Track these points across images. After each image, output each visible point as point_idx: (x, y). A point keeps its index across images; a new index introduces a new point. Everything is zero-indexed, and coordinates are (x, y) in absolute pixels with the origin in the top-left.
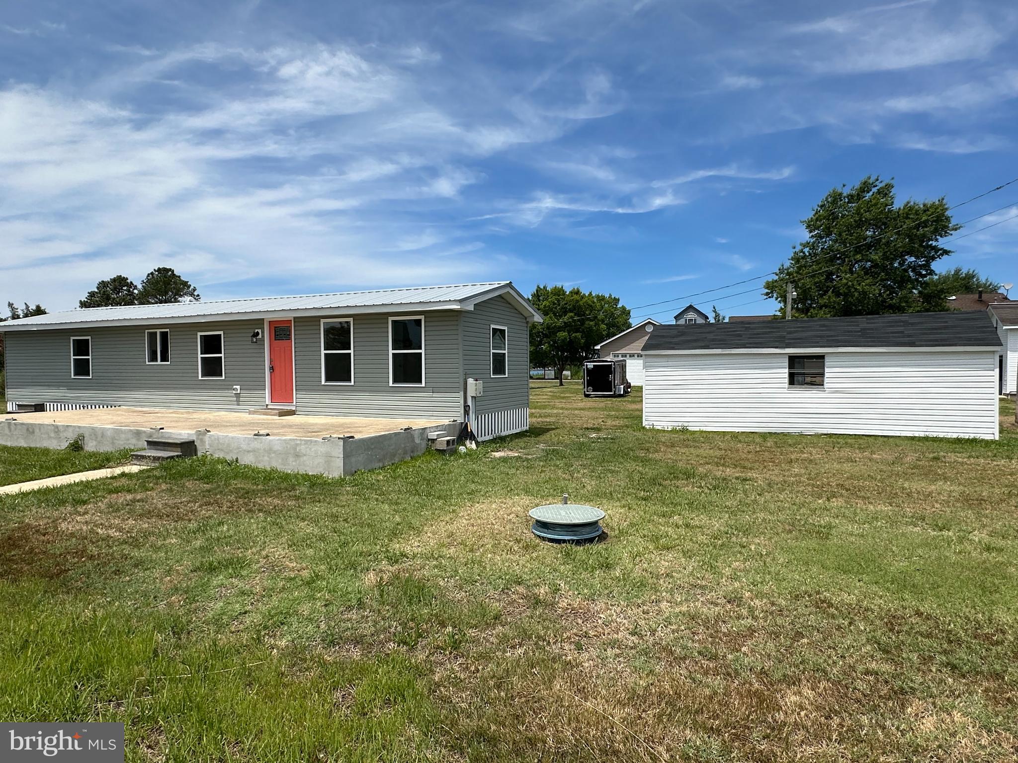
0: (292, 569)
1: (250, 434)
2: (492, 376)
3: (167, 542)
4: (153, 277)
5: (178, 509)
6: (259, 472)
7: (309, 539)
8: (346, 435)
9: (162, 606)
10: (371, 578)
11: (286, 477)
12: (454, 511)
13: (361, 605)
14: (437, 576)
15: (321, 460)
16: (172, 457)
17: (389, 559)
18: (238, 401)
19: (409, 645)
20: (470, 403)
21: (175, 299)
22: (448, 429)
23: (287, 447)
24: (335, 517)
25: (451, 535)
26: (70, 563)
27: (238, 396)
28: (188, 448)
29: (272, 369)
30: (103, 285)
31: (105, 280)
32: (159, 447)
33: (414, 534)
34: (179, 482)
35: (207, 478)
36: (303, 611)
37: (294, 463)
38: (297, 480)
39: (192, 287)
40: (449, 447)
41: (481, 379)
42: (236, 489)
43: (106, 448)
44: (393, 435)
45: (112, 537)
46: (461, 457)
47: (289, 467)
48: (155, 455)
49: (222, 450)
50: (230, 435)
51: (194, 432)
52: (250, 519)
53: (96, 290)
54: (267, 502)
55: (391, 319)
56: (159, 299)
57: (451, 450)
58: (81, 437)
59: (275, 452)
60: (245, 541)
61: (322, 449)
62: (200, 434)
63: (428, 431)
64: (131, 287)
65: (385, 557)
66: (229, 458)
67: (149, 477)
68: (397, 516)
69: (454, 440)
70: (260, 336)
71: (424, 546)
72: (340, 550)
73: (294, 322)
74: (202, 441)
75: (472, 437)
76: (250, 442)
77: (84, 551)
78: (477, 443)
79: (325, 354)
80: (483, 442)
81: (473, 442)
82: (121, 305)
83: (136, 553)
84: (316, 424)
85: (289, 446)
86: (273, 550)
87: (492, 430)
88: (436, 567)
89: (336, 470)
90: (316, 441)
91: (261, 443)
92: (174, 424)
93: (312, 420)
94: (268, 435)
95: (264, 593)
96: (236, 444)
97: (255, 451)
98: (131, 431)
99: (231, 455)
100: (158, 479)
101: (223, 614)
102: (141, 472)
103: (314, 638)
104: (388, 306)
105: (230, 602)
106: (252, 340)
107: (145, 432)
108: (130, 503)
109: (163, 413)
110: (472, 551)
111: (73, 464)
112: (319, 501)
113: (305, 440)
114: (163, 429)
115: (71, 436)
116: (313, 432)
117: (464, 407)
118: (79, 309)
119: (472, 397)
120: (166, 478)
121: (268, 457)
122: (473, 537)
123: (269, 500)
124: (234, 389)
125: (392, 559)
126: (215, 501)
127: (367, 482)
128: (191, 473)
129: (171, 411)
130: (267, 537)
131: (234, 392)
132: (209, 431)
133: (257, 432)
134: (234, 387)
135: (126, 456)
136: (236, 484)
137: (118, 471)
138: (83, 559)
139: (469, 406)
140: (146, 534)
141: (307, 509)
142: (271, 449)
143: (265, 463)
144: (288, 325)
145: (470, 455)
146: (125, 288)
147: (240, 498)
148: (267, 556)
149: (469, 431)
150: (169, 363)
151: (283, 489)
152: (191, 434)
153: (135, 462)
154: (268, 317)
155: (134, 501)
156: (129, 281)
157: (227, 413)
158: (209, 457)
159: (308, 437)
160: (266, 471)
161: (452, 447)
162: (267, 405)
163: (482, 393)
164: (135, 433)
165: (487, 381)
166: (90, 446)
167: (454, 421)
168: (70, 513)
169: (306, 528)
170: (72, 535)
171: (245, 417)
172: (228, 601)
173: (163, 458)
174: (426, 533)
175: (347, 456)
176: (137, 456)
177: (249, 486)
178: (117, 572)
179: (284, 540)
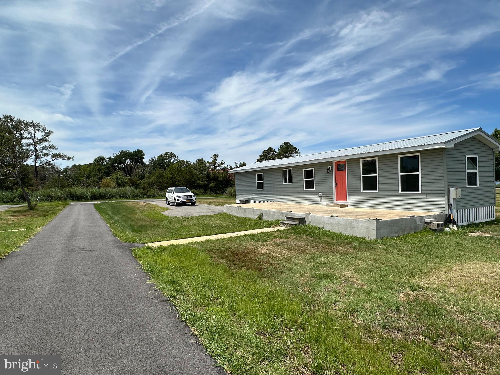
0: (358, 284)
1: (329, 216)
2: (467, 187)
3: (299, 262)
4: (282, 146)
5: (301, 248)
6: (334, 234)
7: (364, 270)
8: (378, 218)
9: (301, 290)
10: (401, 297)
11: (346, 238)
12: (449, 266)
13: (398, 310)
14: (444, 303)
15: (365, 231)
16: (296, 224)
17: (411, 288)
18: (321, 200)
19: (432, 340)
20: (452, 202)
21: (291, 155)
22: (438, 217)
23: (347, 223)
24: (376, 261)
25: (450, 280)
26: (265, 265)
27: (321, 197)
28: (302, 221)
29: (336, 185)
30: (265, 152)
31: (265, 150)
32: (291, 220)
33: (424, 276)
34: (300, 236)
35: (311, 235)
36: (367, 307)
37: (350, 231)
38: (353, 239)
39: (297, 150)
40: (439, 228)
41: (460, 188)
42: (324, 241)
43: (271, 219)
44: (404, 219)
45: (278, 257)
46: (447, 234)
47: (348, 233)
48: (289, 223)
49: (316, 222)
50: (320, 216)
51: (304, 214)
52: (333, 256)
53: (262, 154)
54: (340, 249)
55: (399, 156)
56: (285, 156)
57: (440, 230)
58: (262, 214)
59: (341, 225)
60: (333, 266)
61: (365, 225)
62: (307, 215)
63: (425, 218)
64: (274, 152)
65: (408, 286)
66: (319, 226)
67: (287, 232)
68: (411, 264)
69: (442, 224)
70: (331, 169)
71: (432, 284)
72: (382, 279)
73: (347, 162)
74: (308, 218)
75: (454, 223)
76: (329, 220)
77: (269, 261)
78: (458, 227)
79: (363, 177)
80: (462, 226)
81: (455, 226)
82: (271, 160)
83: (287, 265)
84: (360, 212)
85: (348, 222)
86: (347, 273)
87: (467, 219)
88: (442, 297)
89: (372, 236)
90: (361, 221)
91: (334, 220)
92: (296, 210)
93: (357, 210)
94: (337, 216)
95: (346, 294)
96: (323, 220)
97: (331, 224)
98: (279, 212)
99: (320, 225)
100: (291, 234)
101: (328, 300)
102: (285, 230)
103: (374, 322)
104: (398, 150)
105: (331, 295)
106: (327, 172)
107: (285, 213)
108: (282, 243)
109: (290, 205)
110: (466, 291)
111: (260, 225)
112: (366, 251)
113: (355, 220)
114: (292, 212)
115: (258, 214)
116: (359, 216)
117: (448, 205)
118: (256, 162)
119: (454, 199)
120: (294, 234)
121: (338, 227)
122: (466, 283)
123: (341, 248)
124: (319, 195)
125: (413, 288)
126: (316, 245)
127: (390, 244)
128: (304, 232)
129: (293, 204)
130: (343, 266)
131: (319, 196)
132: (311, 214)
133: (332, 215)
134: (319, 193)
135: (279, 223)
136: (324, 239)
137: (276, 229)
138: (269, 265)
139: (451, 204)
140: (291, 258)
141: (360, 254)
142: (339, 223)
143: (336, 230)
144: (344, 163)
145: (454, 234)
146: (272, 152)
147: (327, 246)
148: (345, 276)
149: (452, 219)
150: (292, 183)
151: (346, 243)
152: (303, 215)
153: (282, 226)
154: (334, 160)
155: (283, 242)
156: (273, 149)
157: (316, 205)
158: (311, 225)
159: (357, 218)
160: (337, 234)
161: (441, 228)
162: (334, 202)
163: (461, 197)
164: (281, 213)
165: (464, 190)
166: (265, 218)
167: (441, 213)
168: (261, 245)
169: (360, 264)
170: (263, 254)
171: (324, 207)
172: (329, 294)
173: (293, 225)
174: (432, 276)
175: (378, 229)
176: (283, 223)
177: (329, 240)
178: (282, 272)
179: (351, 269)
